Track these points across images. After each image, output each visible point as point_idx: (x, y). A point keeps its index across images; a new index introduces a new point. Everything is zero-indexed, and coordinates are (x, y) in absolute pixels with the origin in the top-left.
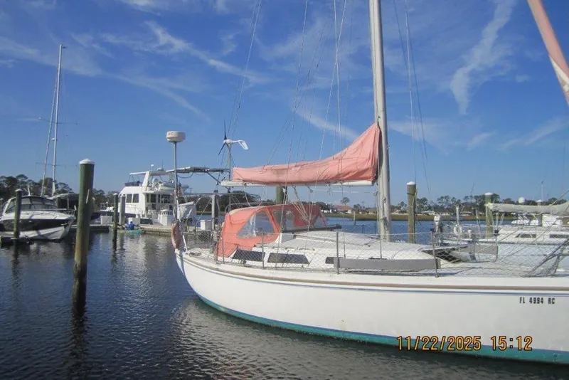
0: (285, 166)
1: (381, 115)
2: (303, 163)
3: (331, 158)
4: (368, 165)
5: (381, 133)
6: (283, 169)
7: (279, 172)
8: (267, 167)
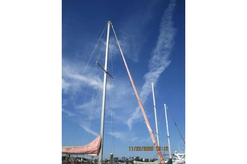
0: (70, 147)
1: (102, 133)
2: (76, 146)
3: (85, 146)
4: (96, 149)
5: (101, 139)
6: (69, 148)
7: (68, 149)
8: (64, 147)
